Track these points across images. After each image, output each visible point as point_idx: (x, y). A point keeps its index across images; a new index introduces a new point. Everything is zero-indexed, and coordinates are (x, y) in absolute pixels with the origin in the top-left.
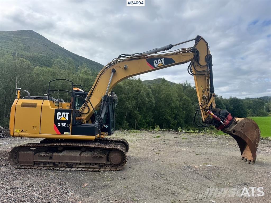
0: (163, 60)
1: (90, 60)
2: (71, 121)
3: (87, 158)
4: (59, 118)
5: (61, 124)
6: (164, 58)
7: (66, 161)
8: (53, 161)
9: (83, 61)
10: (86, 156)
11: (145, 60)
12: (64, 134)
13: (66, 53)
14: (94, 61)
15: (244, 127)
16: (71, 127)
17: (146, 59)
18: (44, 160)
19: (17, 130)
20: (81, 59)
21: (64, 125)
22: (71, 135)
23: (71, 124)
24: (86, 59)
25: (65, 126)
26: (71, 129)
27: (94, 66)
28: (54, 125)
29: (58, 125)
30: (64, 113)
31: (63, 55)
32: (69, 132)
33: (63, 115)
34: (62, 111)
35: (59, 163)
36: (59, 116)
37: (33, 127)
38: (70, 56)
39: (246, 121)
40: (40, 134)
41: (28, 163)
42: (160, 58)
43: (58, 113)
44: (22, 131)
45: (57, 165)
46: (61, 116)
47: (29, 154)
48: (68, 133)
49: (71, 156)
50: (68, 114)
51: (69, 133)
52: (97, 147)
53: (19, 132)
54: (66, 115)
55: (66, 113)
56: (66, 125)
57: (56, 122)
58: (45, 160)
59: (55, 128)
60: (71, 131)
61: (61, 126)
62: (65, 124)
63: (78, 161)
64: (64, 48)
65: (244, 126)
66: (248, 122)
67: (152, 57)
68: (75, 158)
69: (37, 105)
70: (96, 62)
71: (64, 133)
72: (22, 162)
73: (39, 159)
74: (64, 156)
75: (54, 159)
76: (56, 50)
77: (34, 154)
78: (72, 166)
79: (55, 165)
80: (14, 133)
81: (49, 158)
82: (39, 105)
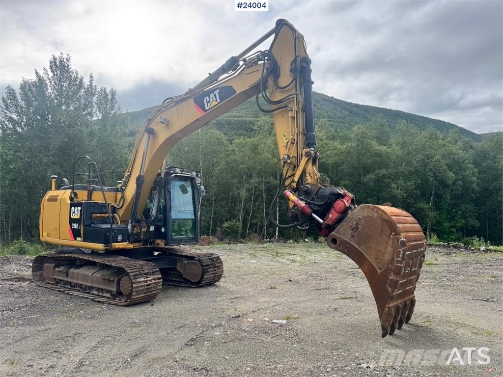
0: (217, 92)
1: (381, 108)
2: (82, 220)
3: (99, 281)
4: (73, 215)
9: (369, 113)
10: (97, 277)
11: (192, 100)
13: (336, 106)
14: (391, 108)
15: (359, 229)
16: (82, 229)
19: (45, 233)
20: (366, 110)
22: (83, 241)
23: (82, 224)
24: (375, 108)
27: (391, 119)
30: (76, 208)
31: (332, 110)
32: (81, 237)
33: (76, 212)
35: (75, 284)
37: (55, 229)
38: (344, 108)
39: (365, 214)
40: (60, 239)
44: (48, 234)
47: (50, 267)
50: (79, 208)
53: (46, 236)
54: (78, 211)
63: (90, 283)
64: (332, 98)
65: (360, 227)
66: (371, 215)
70: (394, 111)
73: (59, 276)
74: (77, 273)
75: (69, 276)
76: (320, 103)
77: (54, 268)
78: (86, 291)
79: (71, 286)
80: (42, 237)
81: (65, 274)
82: (59, 198)
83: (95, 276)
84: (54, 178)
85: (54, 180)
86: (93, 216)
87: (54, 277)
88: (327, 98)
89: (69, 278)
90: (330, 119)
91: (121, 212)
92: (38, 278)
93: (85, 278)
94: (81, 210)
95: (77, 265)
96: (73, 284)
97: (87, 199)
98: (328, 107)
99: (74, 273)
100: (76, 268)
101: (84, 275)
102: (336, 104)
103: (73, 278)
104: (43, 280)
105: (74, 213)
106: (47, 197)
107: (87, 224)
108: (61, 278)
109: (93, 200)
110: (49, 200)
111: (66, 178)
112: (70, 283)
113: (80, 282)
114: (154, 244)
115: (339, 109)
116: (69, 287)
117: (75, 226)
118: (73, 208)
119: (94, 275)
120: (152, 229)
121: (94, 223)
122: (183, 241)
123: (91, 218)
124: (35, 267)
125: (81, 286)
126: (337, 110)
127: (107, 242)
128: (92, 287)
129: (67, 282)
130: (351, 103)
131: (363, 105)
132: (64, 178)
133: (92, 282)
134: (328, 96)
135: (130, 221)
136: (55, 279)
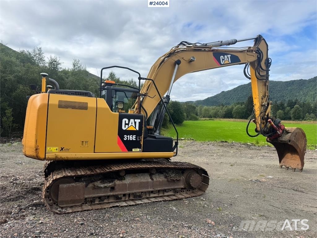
0: (229, 56)
2: (143, 132)
3: (161, 184)
4: (125, 127)
5: (128, 136)
6: (231, 55)
7: (135, 191)
8: (117, 193)
10: (160, 181)
11: (211, 53)
12: (132, 150)
15: (296, 136)
16: (142, 140)
17: (213, 53)
18: (101, 193)
19: (52, 148)
21: (132, 138)
22: (143, 152)
23: (143, 136)
25: (134, 139)
26: (142, 143)
28: (118, 138)
29: (124, 137)
30: (132, 120)
32: (140, 148)
33: (132, 124)
34: (129, 117)
35: (124, 195)
36: (126, 124)
37: (83, 142)
40: (94, 153)
41: (74, 201)
42: (227, 54)
43: (124, 120)
44: (62, 149)
45: (121, 198)
46: (128, 124)
47: (76, 187)
48: (138, 150)
49: (141, 183)
50: (138, 121)
51: (140, 150)
53: (56, 151)
54: (135, 123)
55: (136, 120)
56: (136, 138)
57: (122, 133)
58: (103, 193)
59: (119, 143)
60: (142, 146)
61: (128, 139)
62: (134, 136)
63: (150, 188)
67: (218, 51)
68: (146, 185)
69: (89, 105)
72: (62, 202)
73: (94, 193)
74: (131, 184)
75: (117, 190)
78: (141, 197)
81: (110, 189)
83: (157, 181)
84: (44, 76)
93: (144, 185)
94: (140, 123)
96: (121, 196)
99: (125, 184)
103: (123, 190)
108: (102, 195)
112: (118, 196)
125: (135, 195)
133: (153, 186)
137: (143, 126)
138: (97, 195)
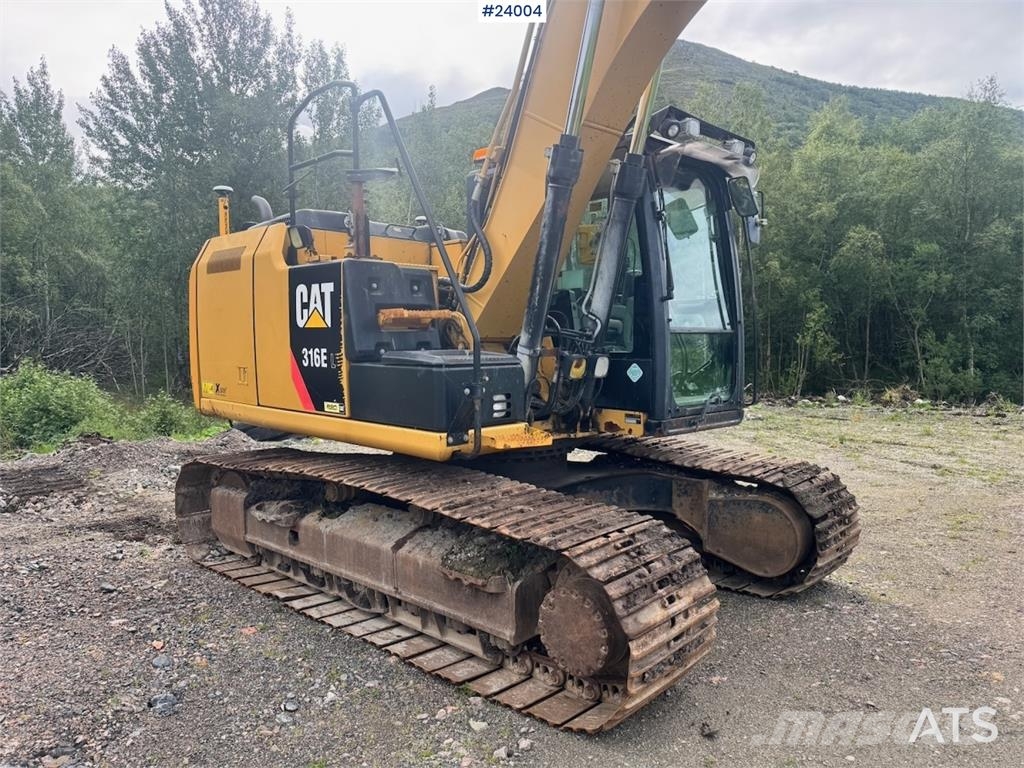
2: (342, 333)
3: (419, 576)
4: (302, 316)
5: (311, 352)
7: (343, 571)
8: (304, 558)
10: (419, 564)
12: (323, 409)
16: (344, 368)
18: (274, 542)
19: (206, 384)
21: (320, 358)
22: (349, 418)
23: (343, 351)
25: (323, 365)
26: (344, 382)
28: (292, 360)
29: (303, 357)
30: (315, 289)
31: (794, 103)
32: (341, 401)
33: (316, 301)
34: (309, 277)
36: (303, 306)
37: (240, 368)
40: (259, 405)
43: (298, 291)
44: (218, 388)
45: (320, 582)
46: (308, 305)
48: (336, 407)
50: (328, 288)
51: (343, 409)
52: (447, 513)
53: (211, 392)
54: (323, 298)
55: (323, 287)
56: (328, 361)
57: (297, 340)
58: (277, 543)
59: (294, 377)
60: (346, 392)
61: (312, 364)
62: (323, 351)
63: (387, 583)
68: (373, 559)
69: (244, 255)
71: (326, 404)
74: (333, 537)
75: (303, 545)
76: (768, 87)
77: (247, 505)
78: (369, 606)
79: (310, 577)
80: (201, 397)
81: (288, 534)
82: (247, 254)
83: (406, 560)
84: (222, 193)
85: (223, 202)
86: (382, 318)
87: (249, 538)
88: (782, 76)
89: (301, 550)
90: (790, 124)
91: (477, 306)
92: (195, 534)
93: (366, 557)
94: (335, 296)
95: (326, 504)
96: (316, 573)
97: (353, 252)
98: (785, 97)
99: (319, 533)
100: (324, 515)
101: (360, 547)
102: (803, 88)
103: (316, 551)
104: (211, 540)
105: (305, 306)
106: (205, 258)
107: (364, 347)
108: (273, 546)
109: (375, 257)
110: (214, 267)
111: (263, 196)
112: (307, 569)
113: (345, 572)
114: (596, 426)
115: (810, 100)
116: (302, 579)
117: (317, 358)
118: (301, 288)
119: (403, 551)
120: (602, 368)
121: (388, 347)
122: (705, 416)
123: (372, 326)
124: (185, 496)
125: (349, 587)
126: (805, 103)
127: (456, 422)
128: (399, 602)
129: (295, 562)
130: (840, 85)
131: (866, 89)
132: (256, 196)
133: (393, 576)
134: (785, 73)
135: (524, 338)
136: (252, 546)
137: (342, 308)
138: (266, 542)
